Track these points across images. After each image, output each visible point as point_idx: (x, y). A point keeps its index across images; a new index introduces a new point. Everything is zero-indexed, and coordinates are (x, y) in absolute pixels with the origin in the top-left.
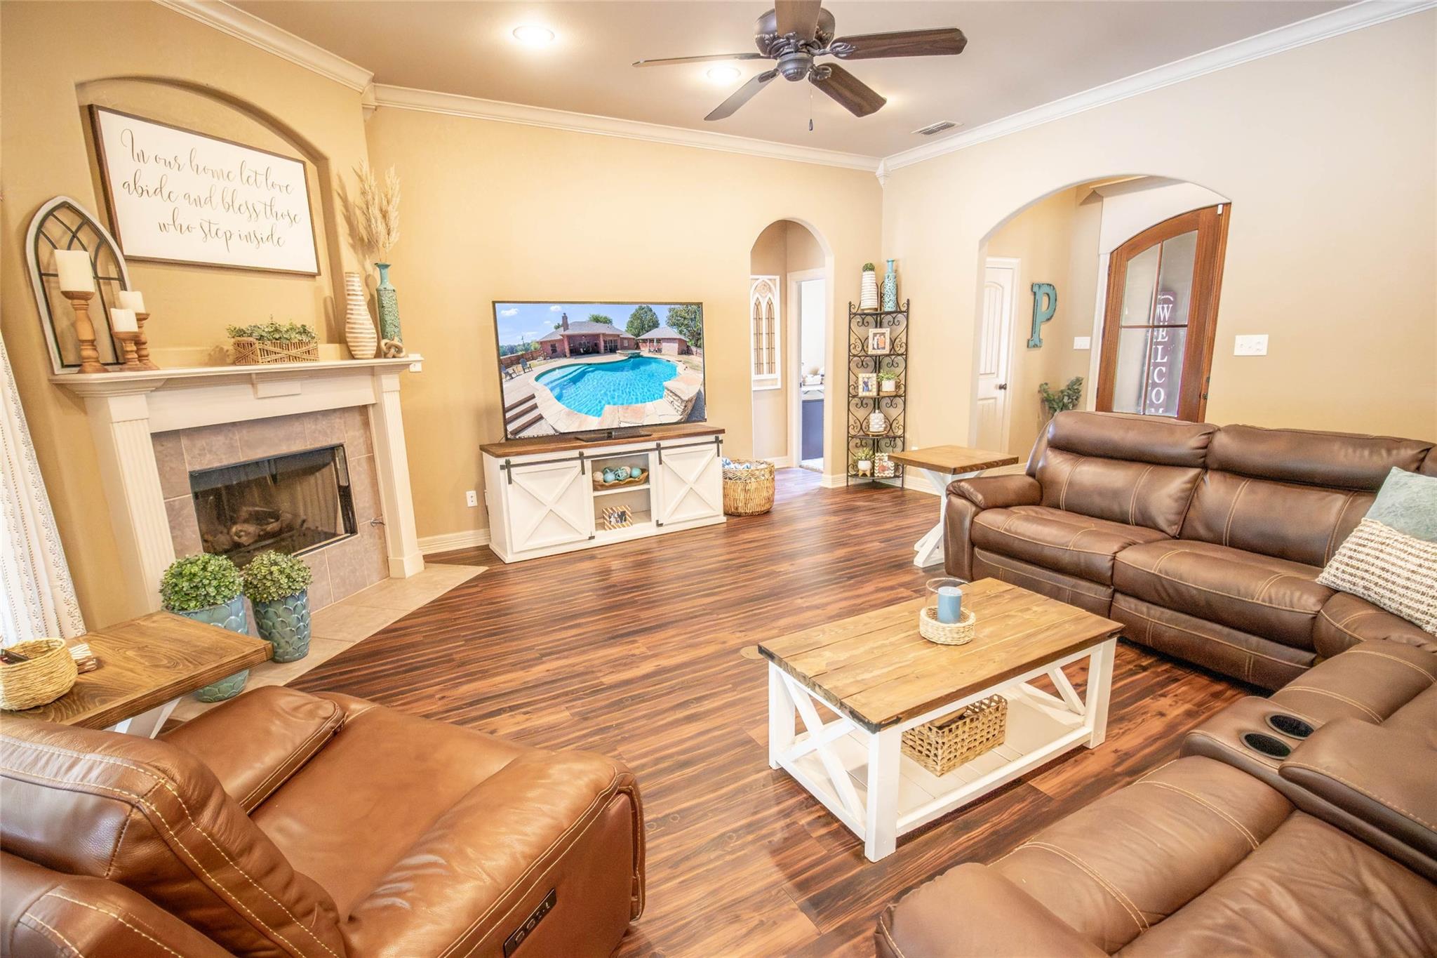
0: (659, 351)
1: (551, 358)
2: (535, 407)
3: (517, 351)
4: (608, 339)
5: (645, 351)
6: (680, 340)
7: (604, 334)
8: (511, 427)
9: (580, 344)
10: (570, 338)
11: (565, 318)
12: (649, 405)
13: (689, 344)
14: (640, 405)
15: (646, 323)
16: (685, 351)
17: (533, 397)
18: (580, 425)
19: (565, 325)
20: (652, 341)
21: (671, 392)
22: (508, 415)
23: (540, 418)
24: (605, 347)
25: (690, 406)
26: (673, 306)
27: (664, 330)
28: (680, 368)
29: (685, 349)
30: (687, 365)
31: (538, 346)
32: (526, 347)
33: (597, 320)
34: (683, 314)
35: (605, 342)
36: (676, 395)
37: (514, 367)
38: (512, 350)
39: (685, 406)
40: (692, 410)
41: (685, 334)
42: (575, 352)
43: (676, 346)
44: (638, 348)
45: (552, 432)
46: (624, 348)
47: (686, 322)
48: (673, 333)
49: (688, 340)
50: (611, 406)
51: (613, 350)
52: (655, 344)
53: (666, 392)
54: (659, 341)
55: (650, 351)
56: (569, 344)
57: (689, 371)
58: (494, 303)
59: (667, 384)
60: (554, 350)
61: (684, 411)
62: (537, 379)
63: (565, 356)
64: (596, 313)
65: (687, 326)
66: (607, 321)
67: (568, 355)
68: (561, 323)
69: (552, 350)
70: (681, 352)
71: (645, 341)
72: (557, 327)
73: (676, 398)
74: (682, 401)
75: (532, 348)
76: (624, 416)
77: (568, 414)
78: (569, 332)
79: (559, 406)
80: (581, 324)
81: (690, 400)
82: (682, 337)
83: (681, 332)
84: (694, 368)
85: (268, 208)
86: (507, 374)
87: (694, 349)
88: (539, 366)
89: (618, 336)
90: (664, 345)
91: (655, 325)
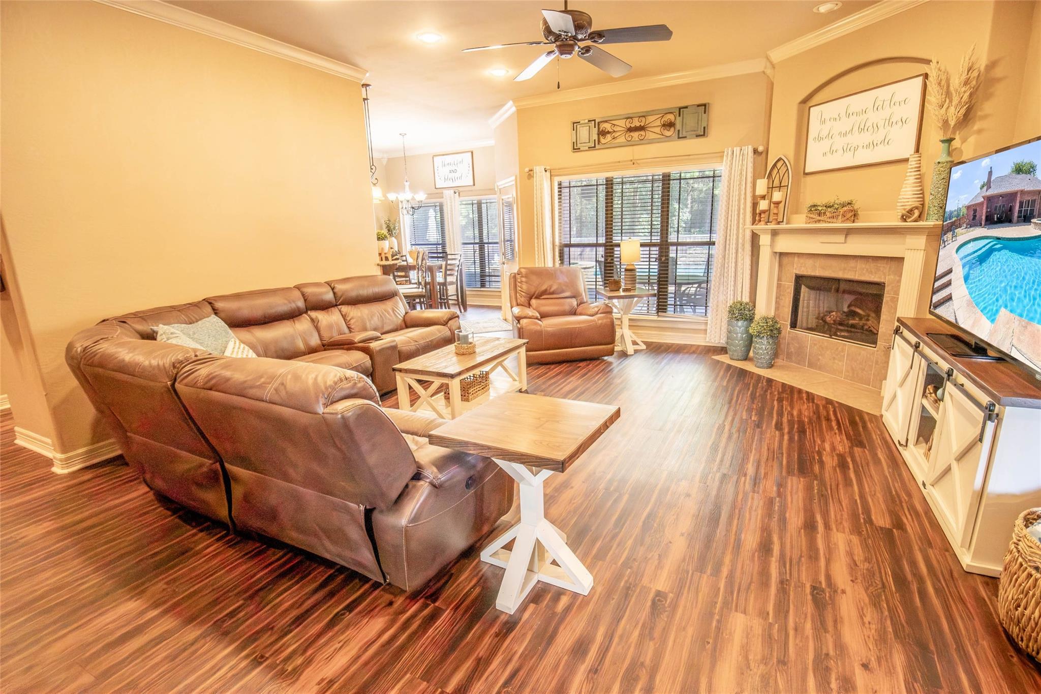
1: (970, 226)
2: (950, 283)
3: (953, 217)
4: (1025, 198)
7: (1022, 192)
8: (935, 299)
9: (997, 208)
10: (990, 199)
11: (990, 173)
17: (951, 271)
18: (973, 325)
19: (989, 184)
23: (950, 299)
24: (1020, 212)
31: (965, 210)
32: (958, 214)
33: (1020, 170)
35: (1021, 204)
37: (947, 235)
38: (951, 215)
42: (991, 221)
45: (953, 321)
50: (1008, 312)
51: (1027, 219)
56: (987, 206)
63: (981, 225)
64: (1019, 160)
66: (1030, 171)
67: (983, 223)
69: (973, 216)
72: (982, 187)
75: (962, 214)
77: (969, 306)
78: (990, 192)
79: (965, 289)
80: (1003, 179)
86: (943, 241)
88: (963, 234)
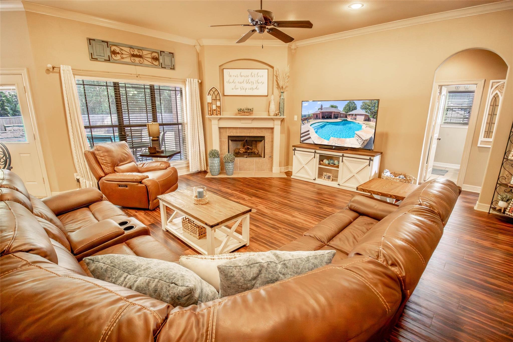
0: (355, 119)
1: (316, 119)
2: (309, 134)
3: (306, 116)
4: (335, 113)
5: (349, 119)
6: (365, 115)
7: (334, 112)
8: (302, 139)
9: (325, 115)
10: (322, 113)
11: (322, 106)
12: (348, 140)
13: (370, 117)
14: (344, 139)
15: (351, 108)
16: (367, 119)
17: (309, 131)
18: (321, 142)
19: (321, 109)
20: (352, 115)
21: (358, 136)
22: (302, 135)
23: (310, 138)
24: (334, 116)
25: (366, 143)
26: (365, 101)
27: (359, 111)
28: (364, 126)
29: (368, 118)
30: (367, 125)
31: (312, 115)
32: (309, 115)
33: (332, 107)
34: (369, 104)
35: (334, 115)
36: (360, 137)
37: (305, 121)
38: (305, 116)
39: (364, 142)
40: (366, 145)
41: (368, 113)
42: (323, 118)
43: (363, 117)
44: (346, 117)
45: (313, 143)
46: (341, 117)
47: (370, 108)
48: (363, 112)
49: (369, 115)
51: (336, 118)
52: (354, 116)
53: (355, 135)
54: (356, 115)
55: (351, 119)
56: (322, 115)
57: (368, 128)
58: (302, 101)
59: (357, 132)
60: (317, 117)
61: (363, 144)
62: (311, 125)
64: (332, 104)
65: (370, 109)
66: (336, 107)
67: (321, 118)
68: (320, 108)
69: (316, 116)
70: (365, 120)
71: (349, 115)
72: (319, 109)
73: (360, 139)
74: (363, 140)
75: (311, 116)
76: (337, 142)
77: (318, 138)
78: (322, 111)
79: (316, 135)
80: (327, 108)
81: (366, 140)
82: (367, 114)
83: (366, 112)
84: (371, 127)
85: (257, 82)
86: (303, 123)
87: (372, 119)
88: (312, 121)
89: (339, 112)
90: (358, 117)
91: (355, 108)
